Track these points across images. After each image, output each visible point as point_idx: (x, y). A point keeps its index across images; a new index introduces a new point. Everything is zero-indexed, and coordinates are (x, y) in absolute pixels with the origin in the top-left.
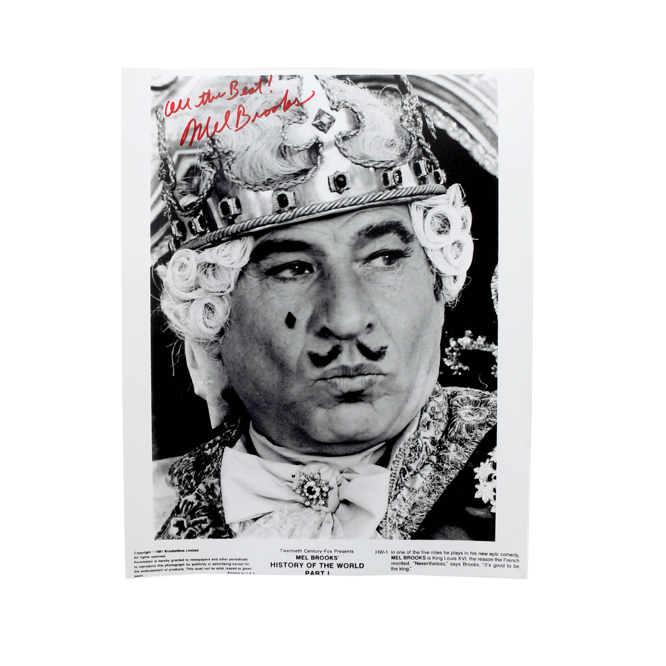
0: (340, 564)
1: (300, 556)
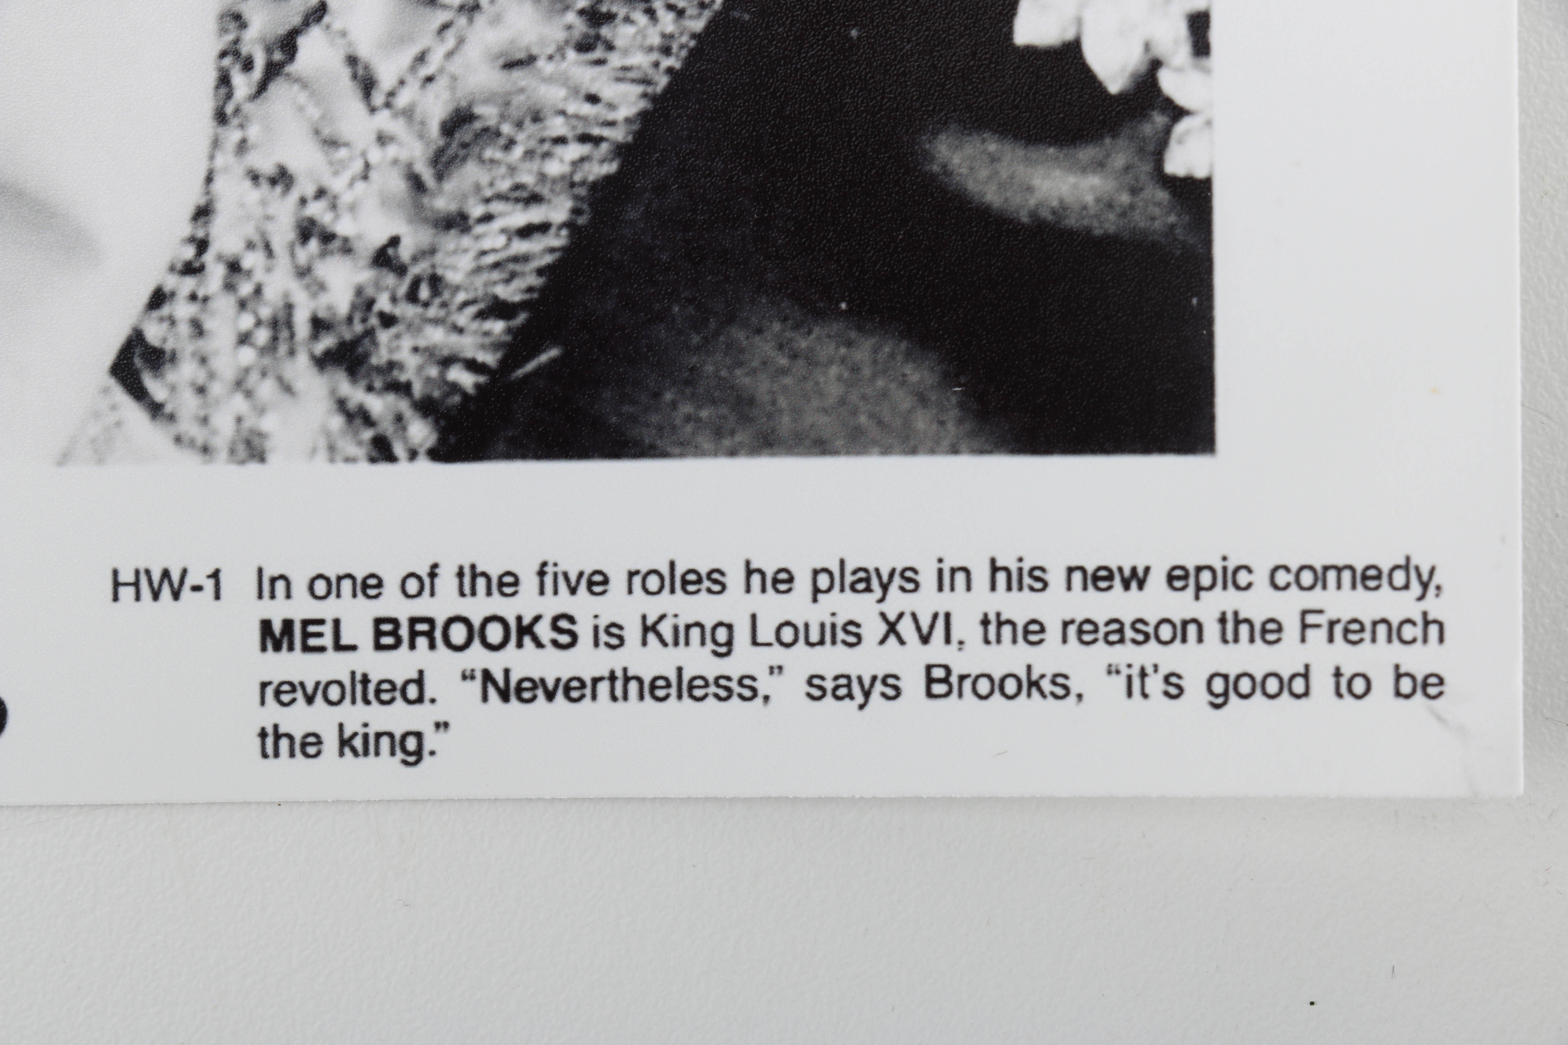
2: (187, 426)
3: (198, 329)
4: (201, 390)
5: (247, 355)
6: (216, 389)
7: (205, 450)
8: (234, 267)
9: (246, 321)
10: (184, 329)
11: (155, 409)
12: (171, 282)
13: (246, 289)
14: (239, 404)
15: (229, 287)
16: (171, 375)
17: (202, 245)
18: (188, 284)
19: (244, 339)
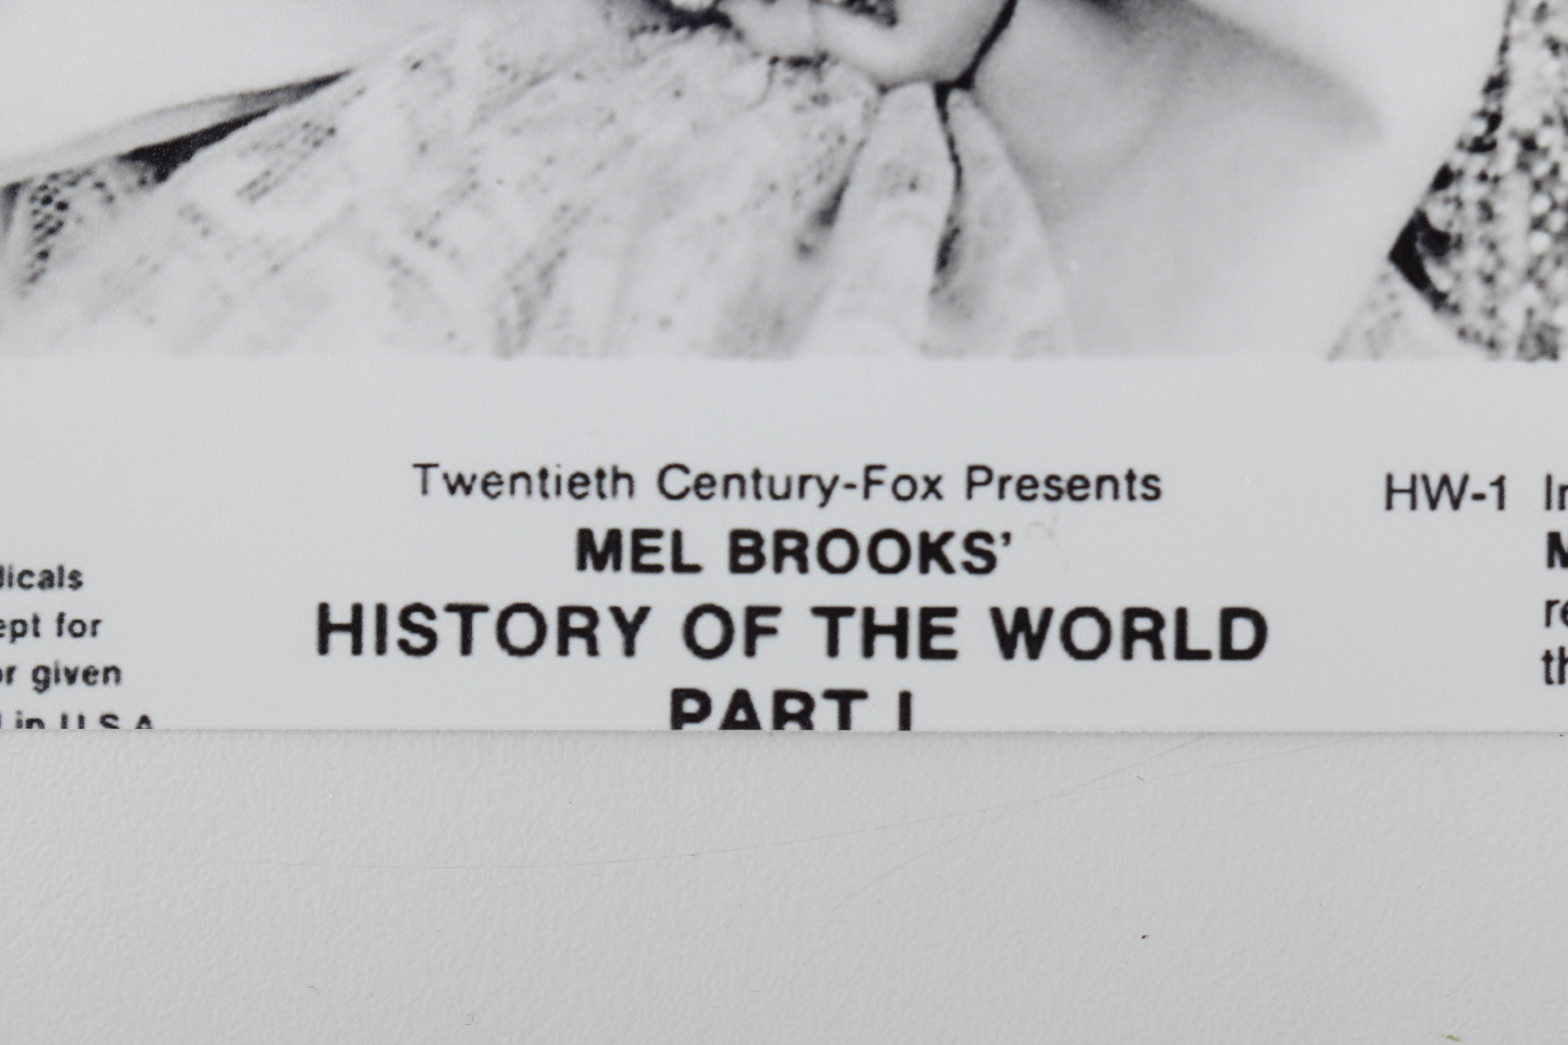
0: (1022, 614)
1: (614, 536)
2: (1473, 318)
3: (1487, 212)
4: (1489, 279)
5: (1541, 242)
6: (1506, 278)
7: (1492, 345)
8: (1529, 144)
9: (1541, 204)
10: (1472, 212)
11: (1438, 300)
12: (1458, 160)
13: (1541, 168)
14: (1530, 294)
15: (1523, 166)
16: (1457, 262)
17: (1494, 120)
18: (1477, 162)
19: (1538, 224)
